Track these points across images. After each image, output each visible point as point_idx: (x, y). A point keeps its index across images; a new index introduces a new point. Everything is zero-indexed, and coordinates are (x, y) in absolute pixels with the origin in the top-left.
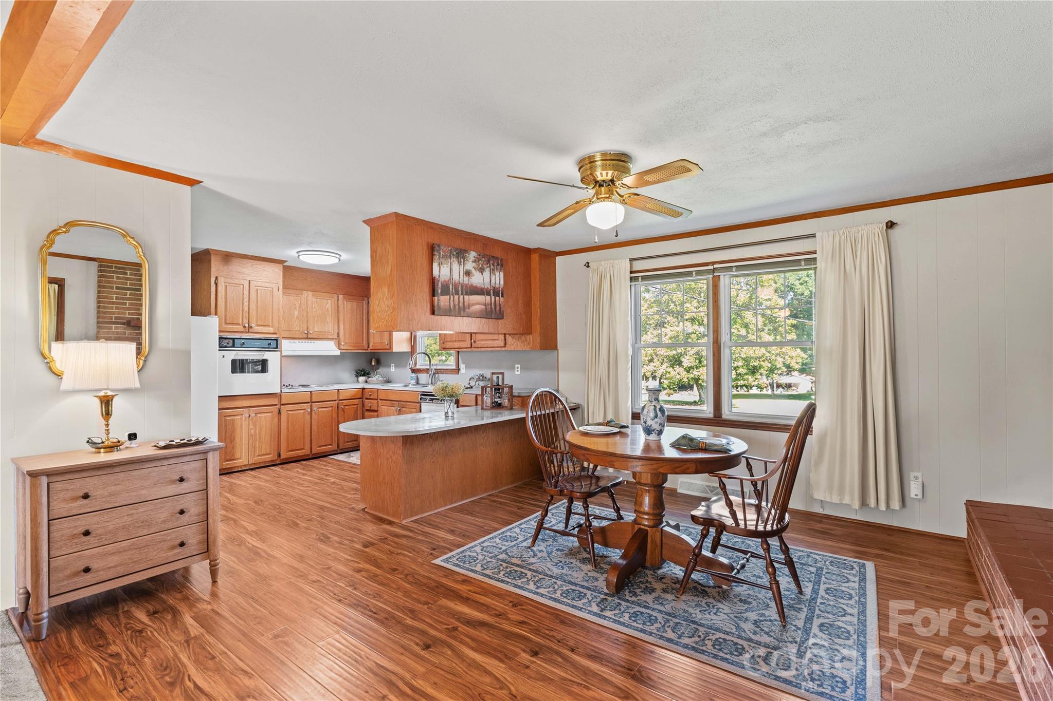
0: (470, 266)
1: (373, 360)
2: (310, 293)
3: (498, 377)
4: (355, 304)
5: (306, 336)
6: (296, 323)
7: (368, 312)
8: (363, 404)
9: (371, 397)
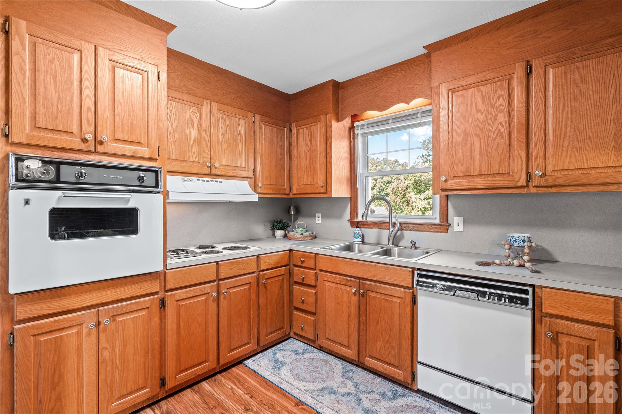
1: (292, 208)
2: (215, 105)
4: (275, 130)
5: (208, 171)
6: (194, 150)
7: (290, 144)
8: (291, 274)
9: (304, 265)
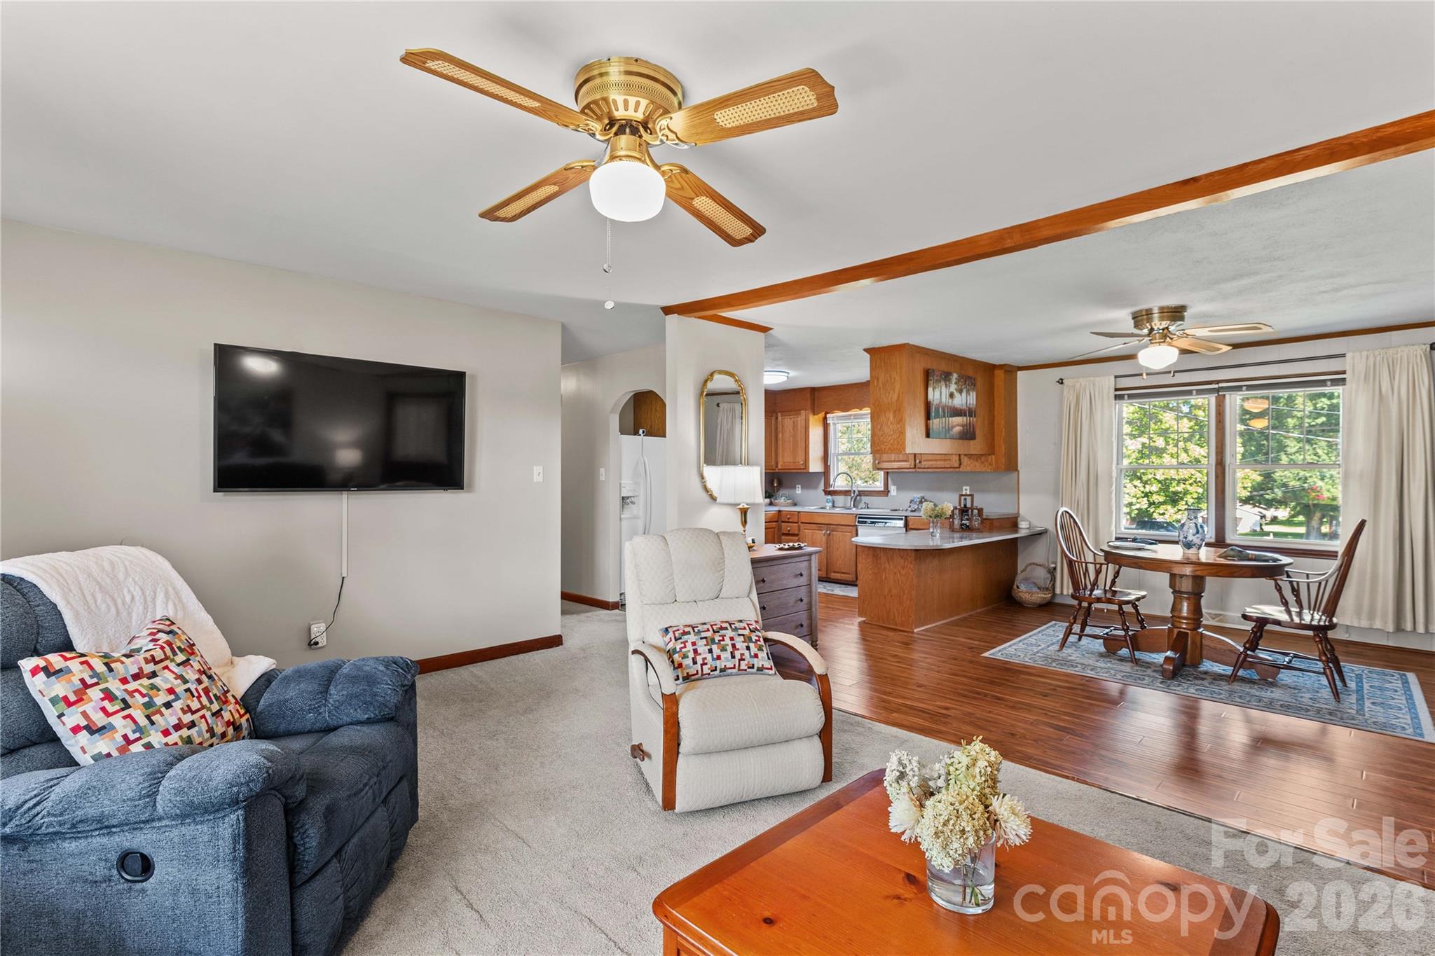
0: (953, 388)
1: (775, 481)
3: (965, 499)
7: (776, 428)
8: (780, 528)
9: (790, 520)
